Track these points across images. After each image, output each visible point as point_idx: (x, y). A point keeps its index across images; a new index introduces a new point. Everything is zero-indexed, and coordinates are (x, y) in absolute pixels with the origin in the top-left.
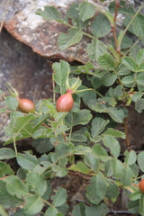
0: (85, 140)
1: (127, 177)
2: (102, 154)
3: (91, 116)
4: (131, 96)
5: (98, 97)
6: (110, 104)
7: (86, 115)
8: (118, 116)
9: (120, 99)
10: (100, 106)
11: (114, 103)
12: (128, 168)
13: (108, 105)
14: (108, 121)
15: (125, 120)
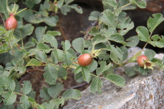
0: (34, 45)
1: (68, 59)
2: (46, 49)
3: (33, 27)
4: (56, 5)
5: (34, 13)
6: (44, 15)
7: (29, 28)
8: (52, 22)
9: (49, 10)
10: (37, 19)
11: (46, 14)
12: (67, 53)
13: (43, 17)
14: (46, 27)
15: (58, 23)
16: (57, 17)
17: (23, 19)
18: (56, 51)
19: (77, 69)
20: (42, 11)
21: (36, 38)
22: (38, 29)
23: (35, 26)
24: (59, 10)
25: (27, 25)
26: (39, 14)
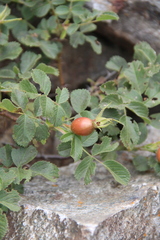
16: (61, 46)
17: (10, 31)
18: (44, 99)
19: (66, 135)
20: (42, 28)
21: (19, 67)
22: (28, 54)
23: (25, 48)
24: (68, 37)
25: (14, 44)
26: (35, 33)
